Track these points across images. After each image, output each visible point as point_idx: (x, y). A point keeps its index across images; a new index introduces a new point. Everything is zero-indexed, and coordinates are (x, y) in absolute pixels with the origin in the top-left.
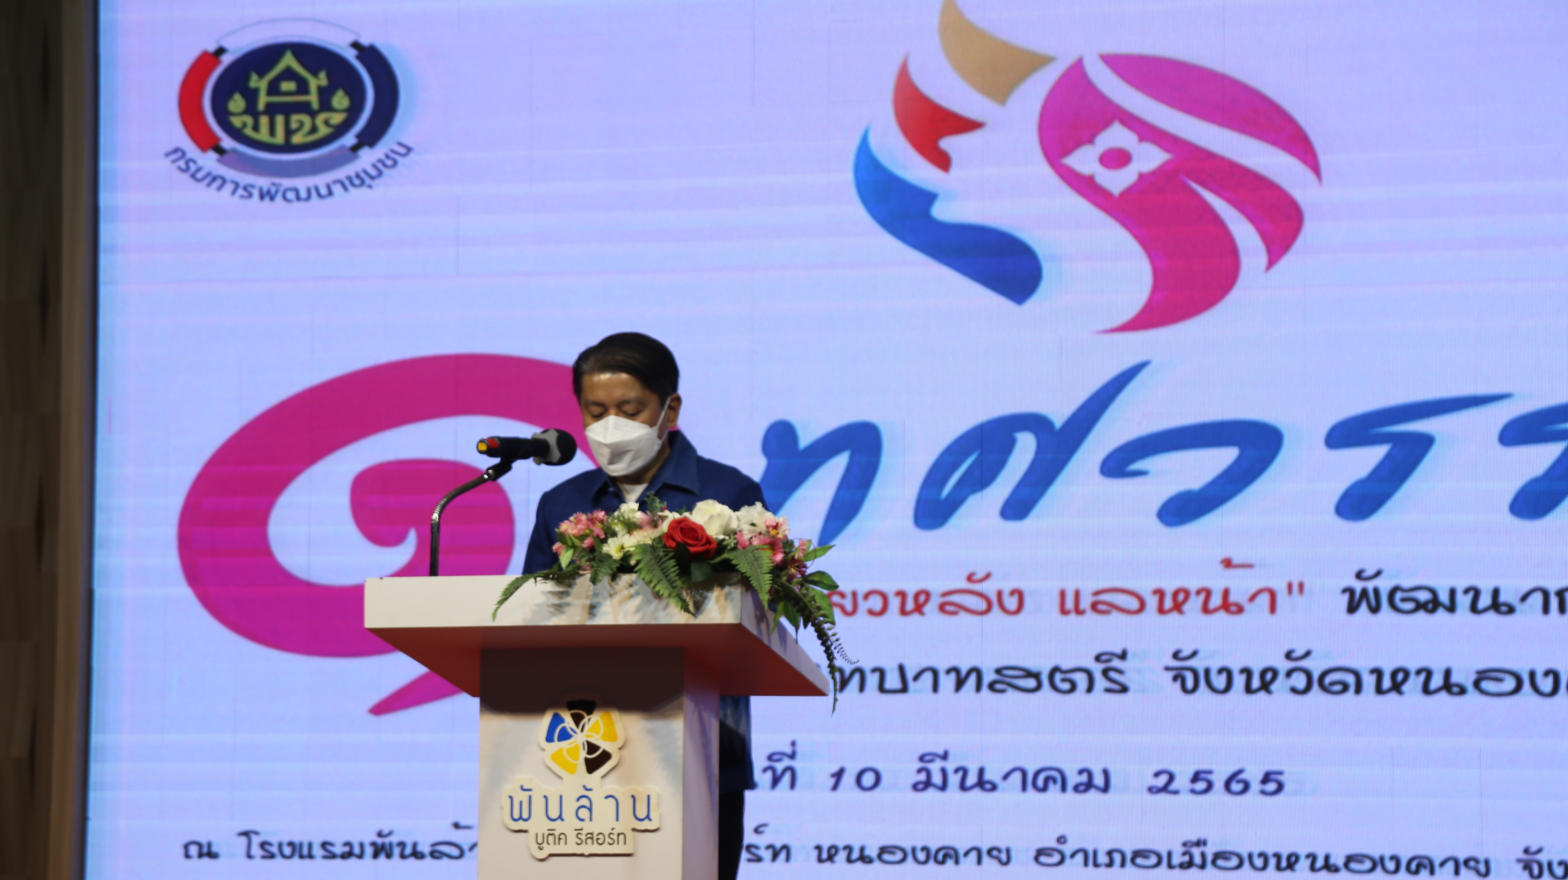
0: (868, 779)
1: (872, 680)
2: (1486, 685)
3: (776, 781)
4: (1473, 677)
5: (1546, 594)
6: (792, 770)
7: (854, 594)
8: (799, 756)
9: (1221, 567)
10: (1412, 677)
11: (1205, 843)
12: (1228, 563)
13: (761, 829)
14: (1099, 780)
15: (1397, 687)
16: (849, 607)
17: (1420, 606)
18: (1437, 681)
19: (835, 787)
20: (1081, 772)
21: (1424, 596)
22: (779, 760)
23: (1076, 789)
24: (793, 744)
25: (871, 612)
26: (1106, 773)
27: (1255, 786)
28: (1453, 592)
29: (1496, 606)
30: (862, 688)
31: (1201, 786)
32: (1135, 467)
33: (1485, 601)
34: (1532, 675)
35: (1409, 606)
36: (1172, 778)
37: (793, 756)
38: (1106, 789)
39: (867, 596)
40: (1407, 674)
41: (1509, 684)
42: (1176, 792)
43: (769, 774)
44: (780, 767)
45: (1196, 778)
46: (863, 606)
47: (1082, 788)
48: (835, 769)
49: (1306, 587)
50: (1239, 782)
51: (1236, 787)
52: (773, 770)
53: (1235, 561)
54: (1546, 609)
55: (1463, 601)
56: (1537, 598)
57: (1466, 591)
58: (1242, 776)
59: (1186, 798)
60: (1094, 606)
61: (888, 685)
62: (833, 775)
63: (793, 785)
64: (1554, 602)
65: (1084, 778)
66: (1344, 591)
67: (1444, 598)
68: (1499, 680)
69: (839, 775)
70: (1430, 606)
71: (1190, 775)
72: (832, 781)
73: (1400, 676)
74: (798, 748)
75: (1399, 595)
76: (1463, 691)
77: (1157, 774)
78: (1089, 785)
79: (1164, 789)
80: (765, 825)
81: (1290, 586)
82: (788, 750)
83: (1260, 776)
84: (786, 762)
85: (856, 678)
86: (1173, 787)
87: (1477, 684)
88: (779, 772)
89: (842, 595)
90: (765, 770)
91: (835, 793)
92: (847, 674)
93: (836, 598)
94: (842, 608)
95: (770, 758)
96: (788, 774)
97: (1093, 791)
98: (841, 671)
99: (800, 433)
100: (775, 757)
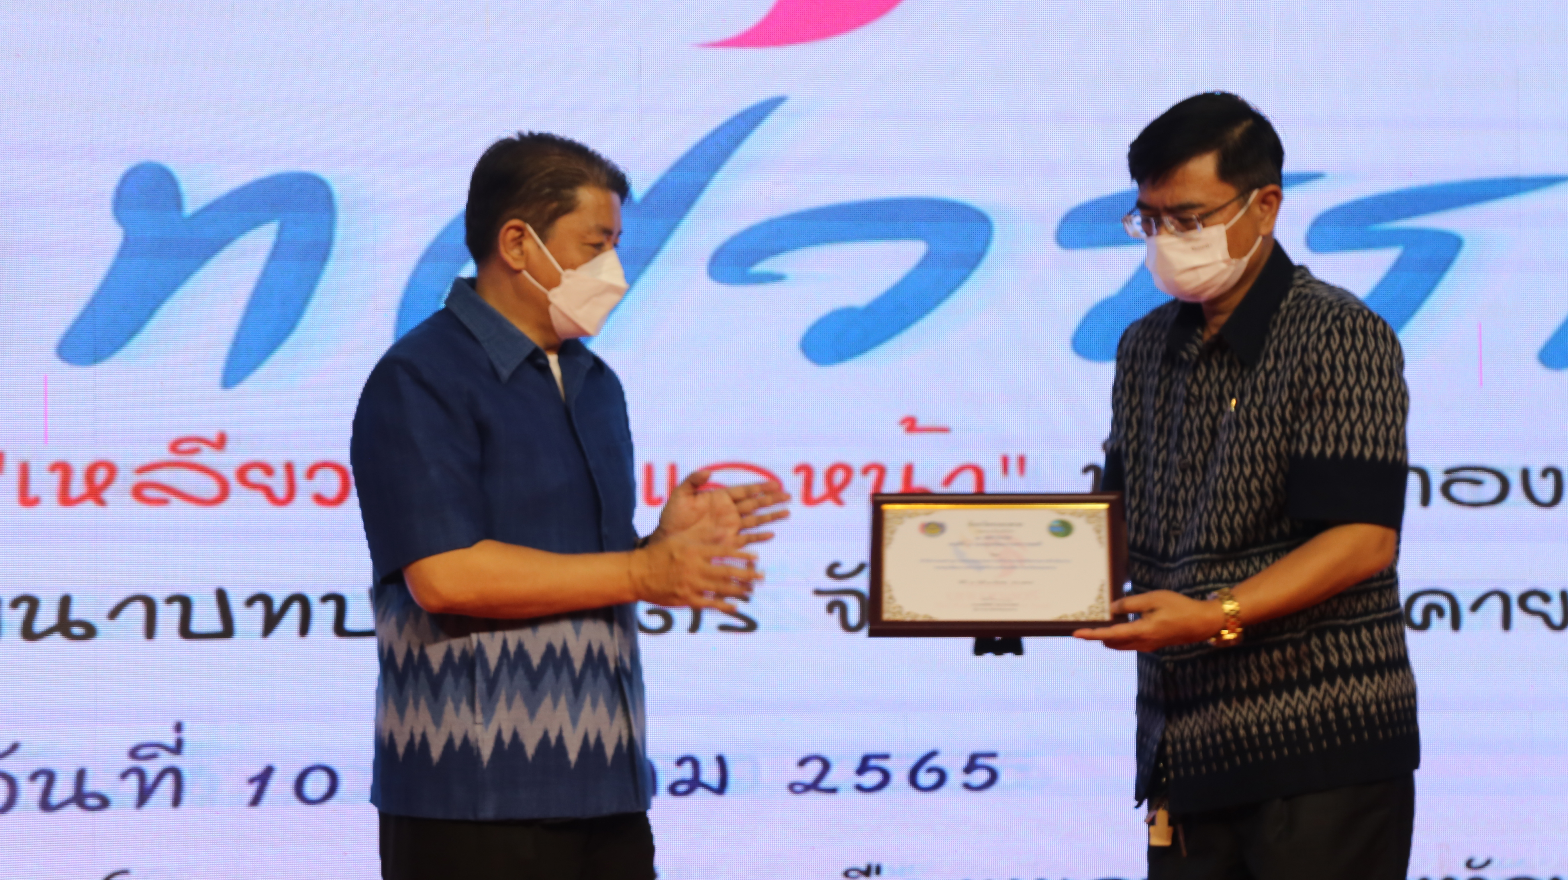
0: (316, 785)
1: (324, 615)
3: (144, 795)
6: (176, 773)
7: (289, 468)
8: (187, 749)
9: (901, 430)
11: (878, 870)
12: (911, 425)
14: (710, 775)
16: (280, 492)
19: (256, 801)
20: (680, 762)
22: (153, 756)
23: (673, 790)
24: (179, 727)
25: (320, 499)
26: (721, 761)
27: (956, 777)
30: (304, 629)
31: (872, 778)
32: (762, 267)
36: (826, 766)
37: (177, 749)
38: (721, 789)
39: (311, 473)
42: (833, 791)
43: (133, 780)
44: (152, 769)
45: (863, 768)
46: (305, 488)
47: (682, 788)
48: (257, 769)
49: (1030, 464)
50: (930, 770)
51: (926, 779)
52: (141, 774)
53: (922, 422)
58: (933, 762)
59: (848, 797)
61: (350, 624)
62: (252, 781)
63: (177, 801)
65: (686, 772)
66: (1086, 470)
69: (263, 778)
71: (856, 763)
72: (252, 789)
74: (186, 735)
77: (803, 763)
78: (695, 783)
79: (814, 786)
80: (125, 872)
81: (1005, 461)
82: (170, 740)
83: (964, 762)
84: (166, 760)
85: (295, 611)
86: (826, 783)
88: (151, 778)
89: (268, 470)
90: (124, 775)
91: (254, 810)
92: (277, 605)
93: (256, 476)
94: (268, 492)
95: (133, 753)
96: (168, 782)
97: (700, 792)
98: (266, 600)
99: (185, 187)
100: (144, 752)
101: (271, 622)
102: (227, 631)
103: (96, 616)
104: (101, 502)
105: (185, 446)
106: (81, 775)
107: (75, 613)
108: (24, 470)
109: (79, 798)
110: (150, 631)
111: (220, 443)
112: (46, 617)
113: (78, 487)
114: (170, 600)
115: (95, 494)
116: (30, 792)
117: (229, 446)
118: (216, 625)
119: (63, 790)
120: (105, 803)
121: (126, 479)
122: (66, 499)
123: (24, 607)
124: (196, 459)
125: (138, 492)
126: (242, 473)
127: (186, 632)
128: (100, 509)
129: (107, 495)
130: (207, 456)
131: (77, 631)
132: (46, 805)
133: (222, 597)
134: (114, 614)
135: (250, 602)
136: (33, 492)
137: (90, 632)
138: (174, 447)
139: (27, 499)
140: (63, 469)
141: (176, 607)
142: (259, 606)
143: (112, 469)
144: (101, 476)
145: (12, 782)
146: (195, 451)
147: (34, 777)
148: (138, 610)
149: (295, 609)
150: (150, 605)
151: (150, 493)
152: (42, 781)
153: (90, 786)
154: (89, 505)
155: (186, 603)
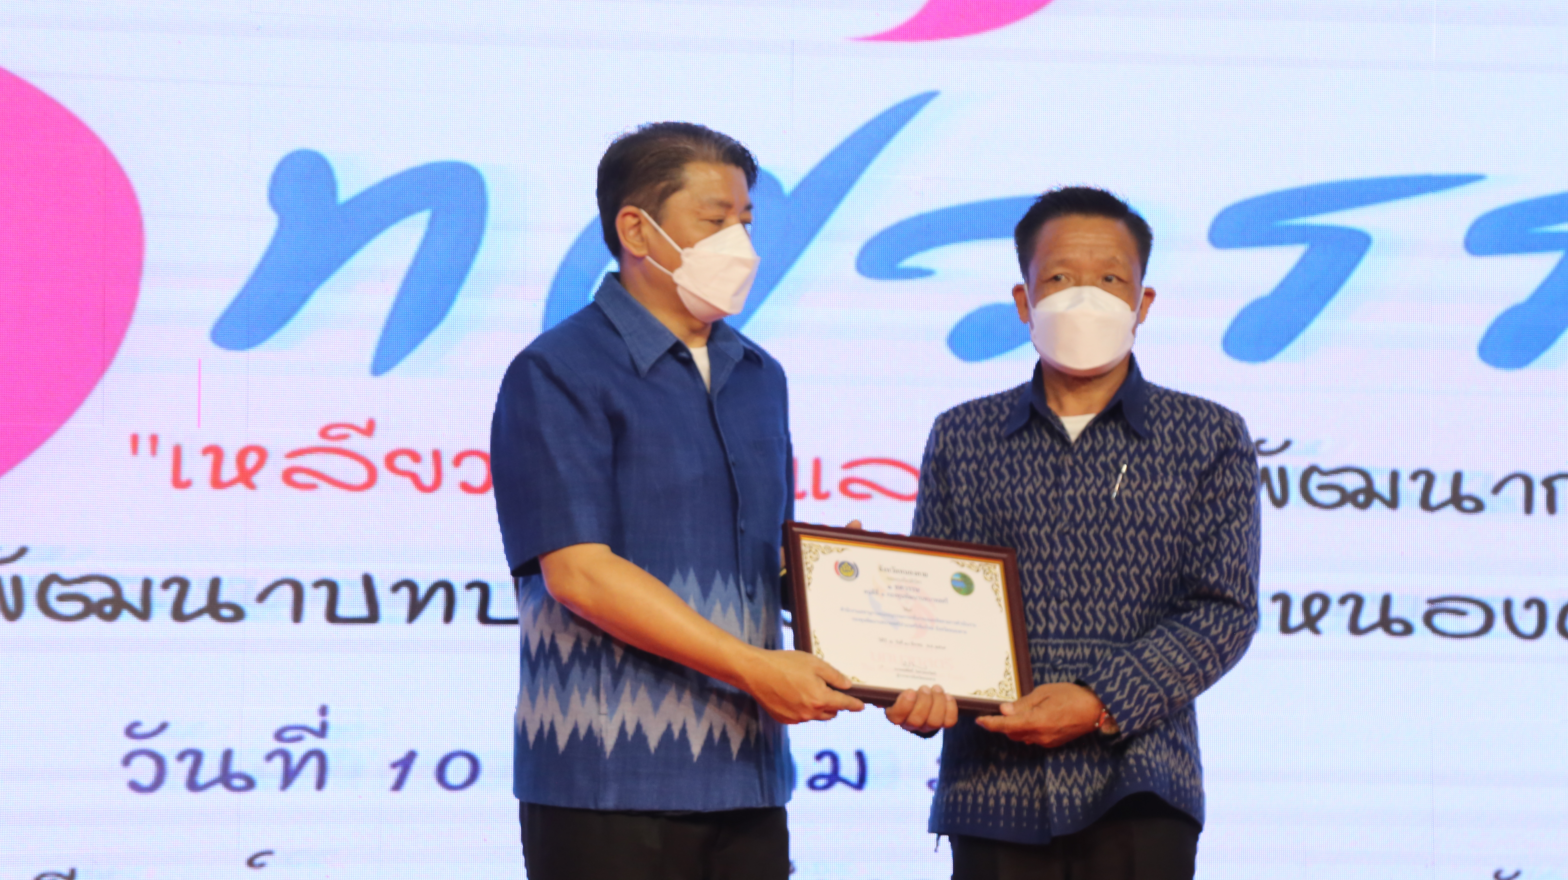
0: (458, 771)
1: (467, 603)
2: (1440, 621)
3: (289, 777)
4: (1425, 607)
5: (1528, 483)
6: (321, 756)
7: (437, 456)
8: (331, 732)
10: (1334, 605)
13: (258, 861)
14: (849, 769)
15: (1311, 623)
16: (427, 479)
17: (1347, 497)
18: (1370, 615)
19: (398, 785)
20: (819, 757)
21: (1352, 482)
22: (298, 739)
23: (811, 784)
24: (323, 711)
25: (466, 487)
26: (860, 756)
28: (1395, 477)
29: (1456, 499)
30: (448, 616)
32: (911, 262)
33: (1441, 492)
34: (1508, 605)
35: (1333, 496)
37: (322, 732)
38: (860, 784)
39: (458, 461)
40: (1326, 601)
41: (1475, 619)
43: (278, 762)
44: (297, 751)
46: (452, 476)
47: (821, 782)
48: (400, 754)
52: (286, 756)
54: (1529, 507)
55: (1410, 491)
56: (1517, 488)
57: (1415, 476)
60: (844, 486)
61: (494, 612)
62: (394, 765)
63: (320, 784)
64: (1540, 494)
65: (825, 766)
67: (1382, 486)
68: (1462, 613)
69: (406, 764)
70: (1361, 498)
72: (395, 773)
73: (1316, 606)
74: (330, 718)
75: (1316, 480)
76: (1408, 629)
78: (834, 778)
80: (269, 853)
82: (315, 723)
84: (311, 742)
85: (439, 598)
87: (1428, 619)
88: (295, 760)
89: (416, 457)
90: (269, 757)
91: (397, 795)
92: (422, 592)
93: (403, 462)
94: (415, 479)
95: (279, 736)
96: (313, 764)
97: (839, 787)
98: (412, 586)
99: (339, 175)
100: (289, 734)
101: (416, 609)
102: (373, 617)
103: (245, 598)
104: (251, 486)
105: (334, 432)
106: (227, 756)
107: (224, 596)
108: (177, 452)
109: (226, 778)
110: (297, 615)
111: (369, 429)
112: (196, 599)
113: (229, 471)
114: (318, 584)
115: (245, 477)
116: (178, 771)
117: (378, 432)
118: (362, 611)
119: (210, 770)
120: (250, 784)
121: (276, 465)
122: (217, 483)
123: (175, 588)
124: (344, 444)
125: (288, 477)
126: (390, 460)
127: (332, 616)
128: (250, 492)
129: (256, 479)
130: (356, 443)
131: (226, 613)
132: (193, 785)
133: (368, 582)
134: (262, 597)
135: (396, 588)
136: (185, 476)
137: (239, 614)
138: (324, 433)
139: (179, 483)
140: (216, 452)
141: (323, 591)
142: (405, 592)
143: (263, 454)
144: (252, 460)
145: (159, 761)
146: (344, 437)
147: (181, 756)
148: (286, 593)
149: (440, 596)
150: (298, 589)
151: (299, 478)
152: (189, 761)
153: (236, 766)
154: (240, 488)
155: (333, 588)
